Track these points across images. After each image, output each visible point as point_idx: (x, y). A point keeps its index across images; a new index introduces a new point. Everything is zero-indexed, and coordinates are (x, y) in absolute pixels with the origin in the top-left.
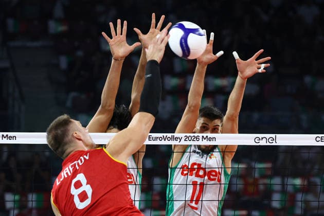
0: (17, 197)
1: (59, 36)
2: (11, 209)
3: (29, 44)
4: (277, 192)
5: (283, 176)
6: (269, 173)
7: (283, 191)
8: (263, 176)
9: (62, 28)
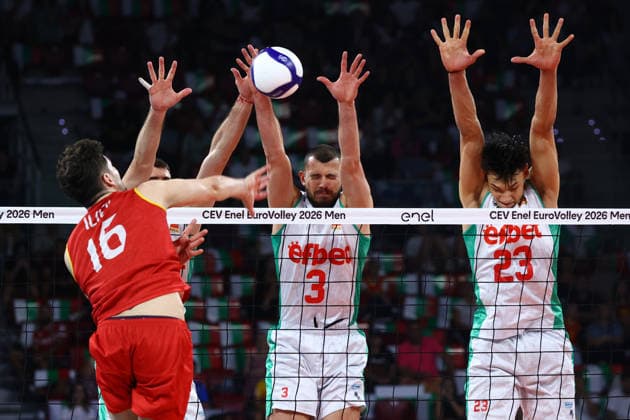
0: (33, 305)
1: (89, 70)
2: (22, 323)
3: (46, 81)
4: (412, 296)
5: (421, 273)
6: (399, 268)
7: (420, 295)
8: (391, 274)
9: (93, 58)
